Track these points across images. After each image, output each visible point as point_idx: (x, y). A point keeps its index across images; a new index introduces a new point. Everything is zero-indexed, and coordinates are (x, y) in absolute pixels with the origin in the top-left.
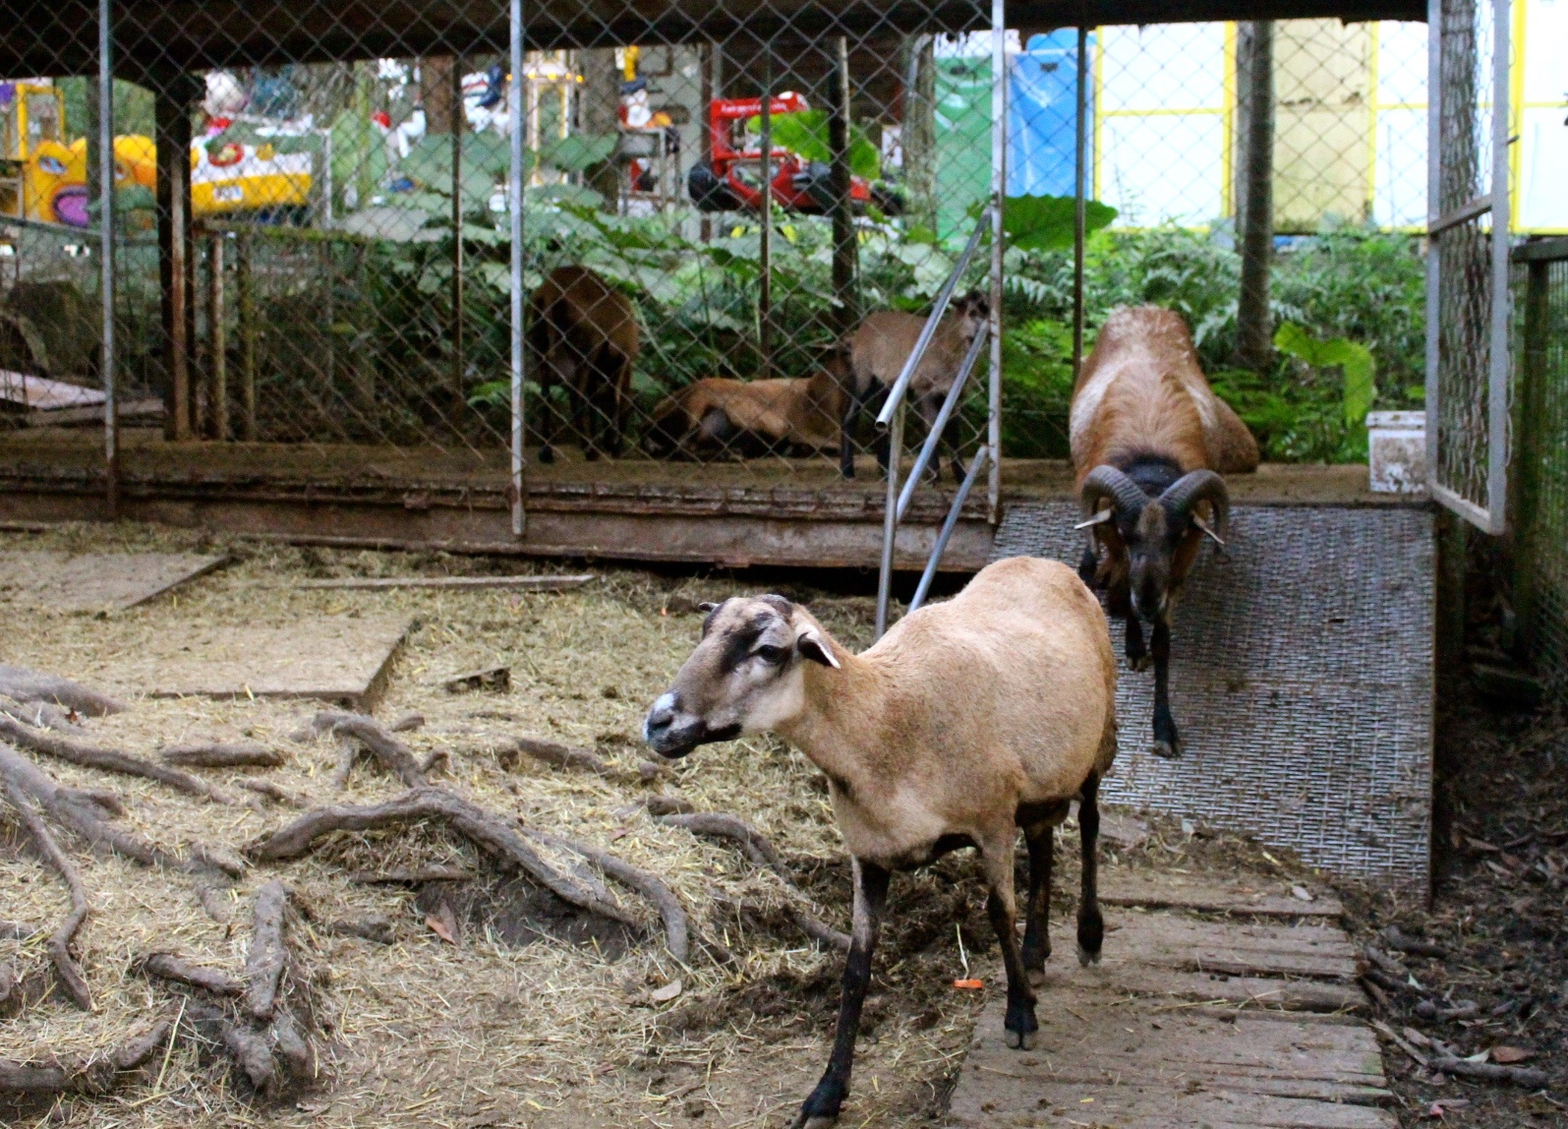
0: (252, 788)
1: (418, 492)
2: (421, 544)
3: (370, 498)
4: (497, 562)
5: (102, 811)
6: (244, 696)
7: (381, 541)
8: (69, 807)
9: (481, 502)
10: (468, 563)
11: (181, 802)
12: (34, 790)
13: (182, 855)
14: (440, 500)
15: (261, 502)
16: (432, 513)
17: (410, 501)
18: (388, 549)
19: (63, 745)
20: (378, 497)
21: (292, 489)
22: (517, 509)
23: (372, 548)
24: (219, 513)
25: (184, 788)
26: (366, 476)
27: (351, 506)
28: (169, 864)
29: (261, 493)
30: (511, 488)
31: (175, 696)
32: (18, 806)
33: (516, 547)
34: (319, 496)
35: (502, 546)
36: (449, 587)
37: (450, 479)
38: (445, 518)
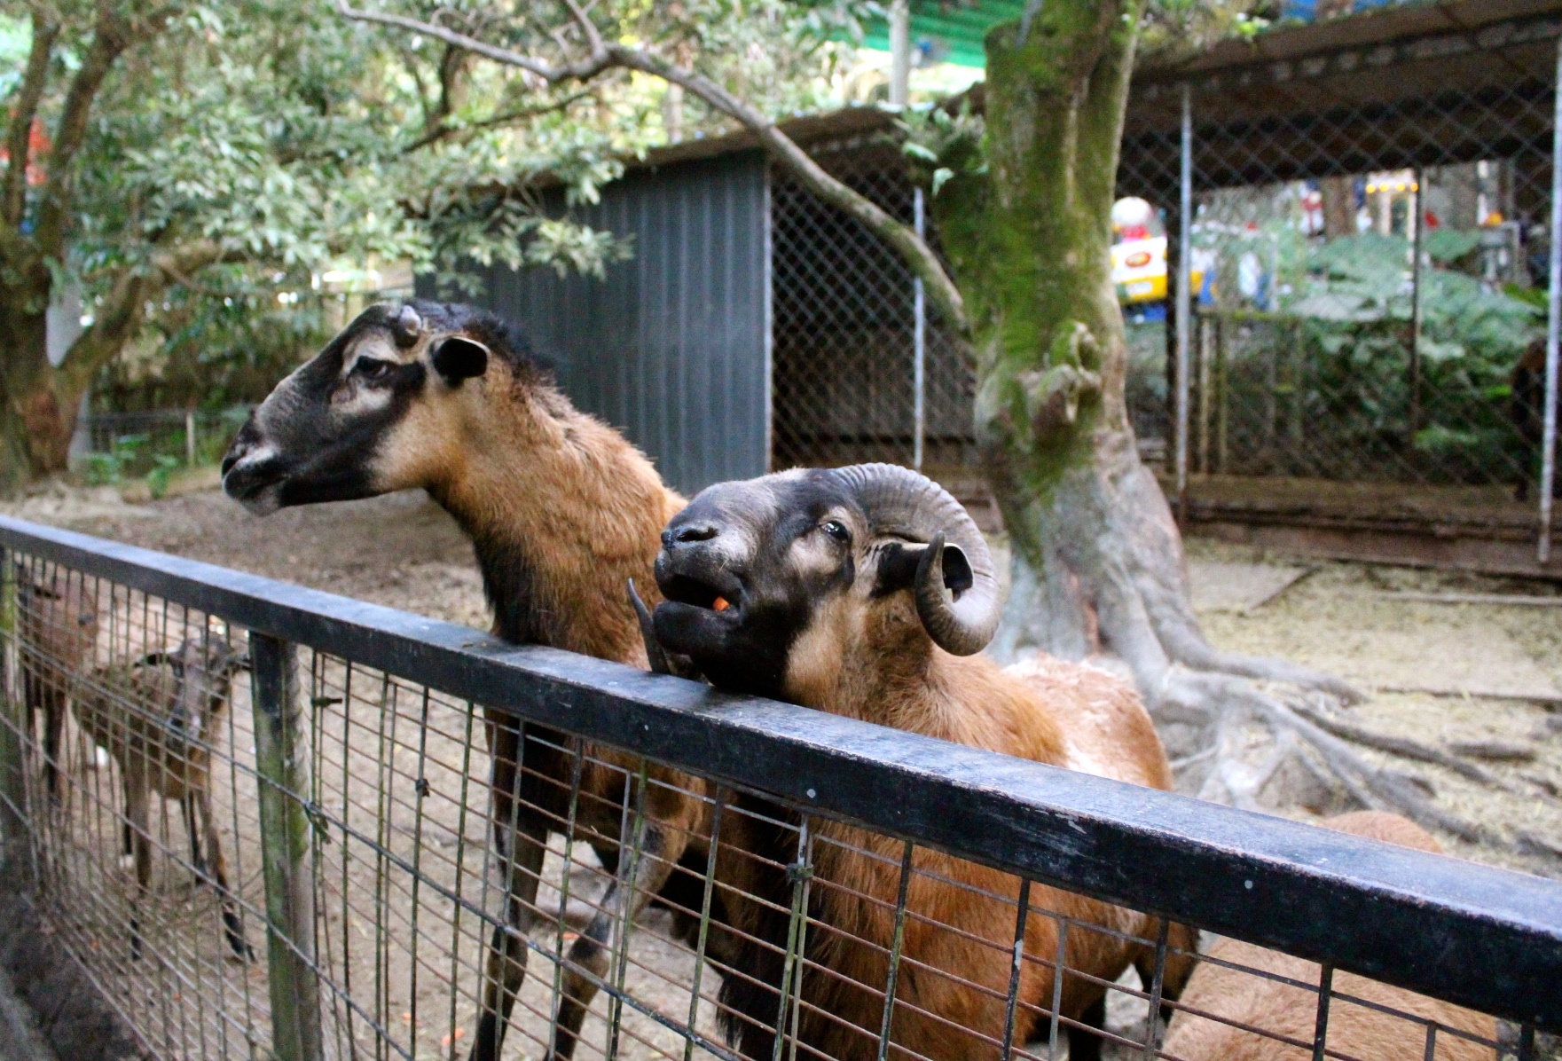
0: (1532, 781)
1: (1448, 523)
2: (1449, 566)
3: (1403, 526)
4: (1519, 583)
5: (1420, 791)
6: (1459, 696)
7: (1414, 561)
8: (1391, 785)
9: (1507, 533)
10: (1493, 584)
11: (1473, 788)
12: (1356, 768)
13: (1506, 837)
14: (1468, 530)
15: (1306, 527)
16: (1459, 542)
17: (1442, 530)
18: (1419, 568)
19: (1357, 731)
20: (1410, 526)
21: (1335, 517)
22: (1544, 541)
23: (1405, 567)
24: (1268, 533)
25: (1471, 775)
26: (1400, 508)
27: (1386, 532)
28: (1495, 843)
29: (1307, 519)
30: (1540, 523)
31: (1401, 692)
32: (1342, 779)
33: (1538, 572)
34: (1358, 524)
35: (1527, 570)
36: (1513, 605)
37: (1480, 513)
38: (1471, 545)
